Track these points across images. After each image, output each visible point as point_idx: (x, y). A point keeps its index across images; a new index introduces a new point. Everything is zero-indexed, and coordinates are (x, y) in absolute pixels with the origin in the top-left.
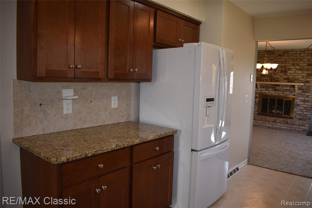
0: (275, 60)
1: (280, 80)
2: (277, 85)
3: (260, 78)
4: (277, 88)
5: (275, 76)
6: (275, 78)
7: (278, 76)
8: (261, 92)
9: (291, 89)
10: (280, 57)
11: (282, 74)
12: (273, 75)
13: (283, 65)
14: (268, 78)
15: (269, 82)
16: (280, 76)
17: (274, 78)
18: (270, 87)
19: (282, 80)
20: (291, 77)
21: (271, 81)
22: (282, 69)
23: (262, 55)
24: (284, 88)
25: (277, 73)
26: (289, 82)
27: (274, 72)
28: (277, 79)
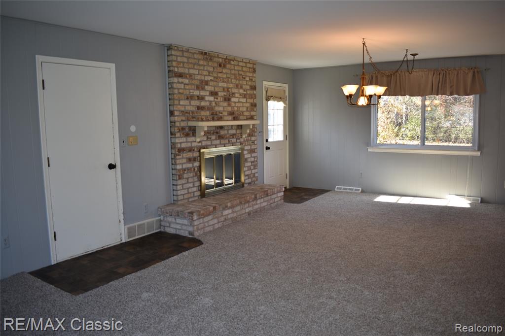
0: (215, 75)
1: (224, 116)
2: (221, 127)
3: (197, 113)
4: (222, 132)
5: (217, 109)
6: (218, 113)
7: (221, 109)
8: (200, 144)
9: (238, 132)
10: (220, 69)
11: (225, 104)
12: (215, 106)
13: (225, 85)
14: (208, 113)
15: (211, 121)
16: (224, 107)
17: (216, 112)
18: (212, 132)
19: (226, 116)
20: (236, 109)
21: (213, 120)
22: (225, 94)
23: (195, 58)
24: (229, 133)
25: (219, 102)
26: (235, 119)
27: (216, 100)
28: (220, 114)
